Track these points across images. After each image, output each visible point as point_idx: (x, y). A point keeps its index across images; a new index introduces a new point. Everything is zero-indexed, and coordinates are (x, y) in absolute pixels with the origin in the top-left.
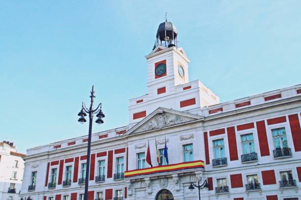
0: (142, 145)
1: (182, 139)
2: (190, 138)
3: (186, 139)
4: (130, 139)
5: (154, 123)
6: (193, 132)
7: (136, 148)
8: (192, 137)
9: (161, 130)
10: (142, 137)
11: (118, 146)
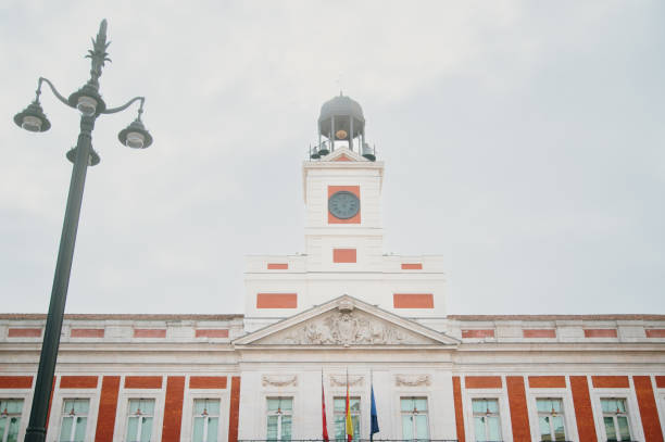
0: (284, 379)
1: (399, 382)
2: (419, 383)
3: (410, 384)
4: (246, 357)
5: (323, 330)
6: (430, 371)
7: (266, 382)
8: (425, 382)
9: (346, 350)
10: (284, 357)
11: (203, 369)
